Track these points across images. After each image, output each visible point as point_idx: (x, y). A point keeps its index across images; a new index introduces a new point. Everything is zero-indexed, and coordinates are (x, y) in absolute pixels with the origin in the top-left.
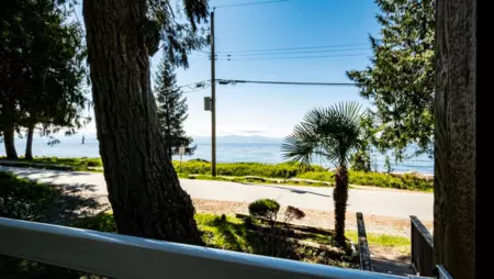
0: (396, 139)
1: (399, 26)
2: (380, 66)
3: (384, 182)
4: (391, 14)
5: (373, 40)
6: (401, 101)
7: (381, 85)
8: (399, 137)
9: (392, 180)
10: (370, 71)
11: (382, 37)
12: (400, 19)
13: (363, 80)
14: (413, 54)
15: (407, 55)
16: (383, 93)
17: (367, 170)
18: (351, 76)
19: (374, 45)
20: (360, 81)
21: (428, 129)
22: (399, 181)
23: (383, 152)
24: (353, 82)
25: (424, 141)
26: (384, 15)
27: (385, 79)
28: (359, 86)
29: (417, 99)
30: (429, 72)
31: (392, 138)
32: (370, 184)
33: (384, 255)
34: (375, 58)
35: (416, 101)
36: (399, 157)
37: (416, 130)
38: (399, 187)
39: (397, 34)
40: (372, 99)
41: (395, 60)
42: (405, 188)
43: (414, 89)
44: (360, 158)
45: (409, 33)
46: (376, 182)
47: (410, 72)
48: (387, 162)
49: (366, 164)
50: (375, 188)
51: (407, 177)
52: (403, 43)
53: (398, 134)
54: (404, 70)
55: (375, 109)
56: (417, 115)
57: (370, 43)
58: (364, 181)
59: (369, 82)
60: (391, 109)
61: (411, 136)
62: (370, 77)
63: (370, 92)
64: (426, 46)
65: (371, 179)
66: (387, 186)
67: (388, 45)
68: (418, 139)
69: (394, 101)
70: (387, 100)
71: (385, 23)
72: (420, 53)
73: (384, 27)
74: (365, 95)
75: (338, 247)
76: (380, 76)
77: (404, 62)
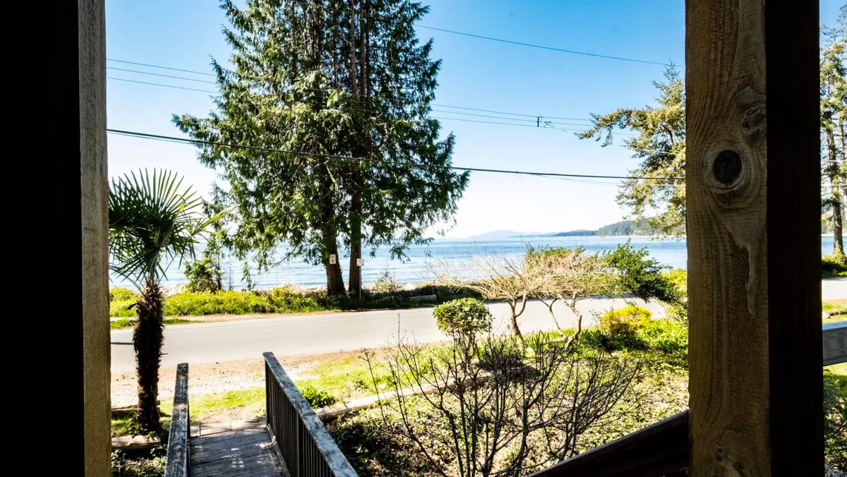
0: (258, 235)
1: (259, 56)
2: (232, 116)
3: (242, 305)
4: (247, 34)
5: (219, 70)
6: (265, 175)
7: (235, 147)
8: (262, 231)
9: (254, 301)
10: (216, 121)
11: (235, 68)
12: (261, 46)
13: (204, 135)
14: (280, 104)
15: (270, 104)
16: (238, 159)
17: (216, 288)
18: (183, 124)
19: (222, 79)
20: (199, 135)
21: (302, 220)
22: (263, 301)
23: (240, 256)
24: (186, 136)
25: (298, 238)
26: (237, 32)
27: (240, 137)
28: (199, 144)
29: (288, 176)
30: (301, 136)
31: (251, 234)
32: (219, 312)
33: (227, 425)
34: (224, 101)
35: (284, 177)
36: (263, 262)
37: (285, 221)
38: (264, 311)
39: (257, 69)
40: (221, 170)
41: (254, 109)
42: (272, 311)
43: (283, 159)
44: (203, 268)
45: (275, 71)
46: (228, 306)
47: (276, 133)
48: (246, 272)
49: (214, 278)
50: (226, 317)
51: (278, 294)
52: (267, 84)
53: (261, 227)
54: (268, 127)
55: (226, 186)
56: (286, 198)
57: (216, 73)
58: (209, 307)
59: (213, 139)
60: (252, 186)
61: (279, 230)
62: (216, 132)
63: (217, 156)
64: (298, 97)
65: (220, 303)
66: (246, 310)
67: (245, 83)
68: (289, 235)
69: (255, 173)
70: (245, 172)
71: (237, 45)
72: (289, 104)
73: (237, 52)
74: (210, 161)
75: (143, 433)
76: (231, 132)
77: (266, 114)
